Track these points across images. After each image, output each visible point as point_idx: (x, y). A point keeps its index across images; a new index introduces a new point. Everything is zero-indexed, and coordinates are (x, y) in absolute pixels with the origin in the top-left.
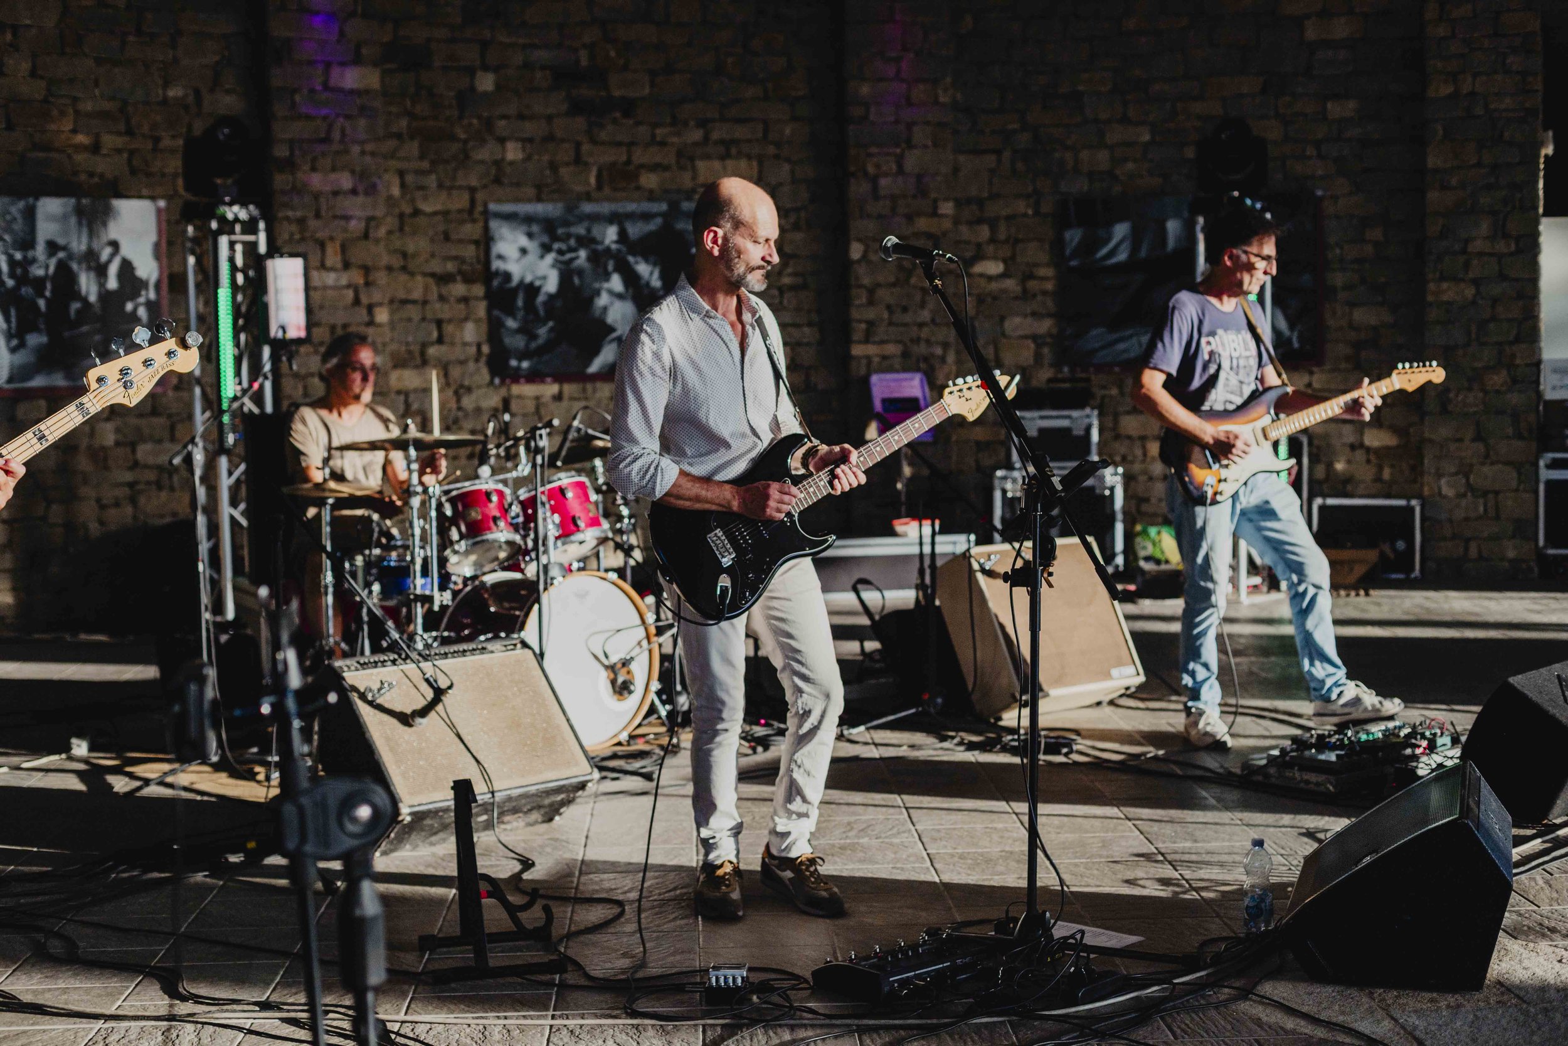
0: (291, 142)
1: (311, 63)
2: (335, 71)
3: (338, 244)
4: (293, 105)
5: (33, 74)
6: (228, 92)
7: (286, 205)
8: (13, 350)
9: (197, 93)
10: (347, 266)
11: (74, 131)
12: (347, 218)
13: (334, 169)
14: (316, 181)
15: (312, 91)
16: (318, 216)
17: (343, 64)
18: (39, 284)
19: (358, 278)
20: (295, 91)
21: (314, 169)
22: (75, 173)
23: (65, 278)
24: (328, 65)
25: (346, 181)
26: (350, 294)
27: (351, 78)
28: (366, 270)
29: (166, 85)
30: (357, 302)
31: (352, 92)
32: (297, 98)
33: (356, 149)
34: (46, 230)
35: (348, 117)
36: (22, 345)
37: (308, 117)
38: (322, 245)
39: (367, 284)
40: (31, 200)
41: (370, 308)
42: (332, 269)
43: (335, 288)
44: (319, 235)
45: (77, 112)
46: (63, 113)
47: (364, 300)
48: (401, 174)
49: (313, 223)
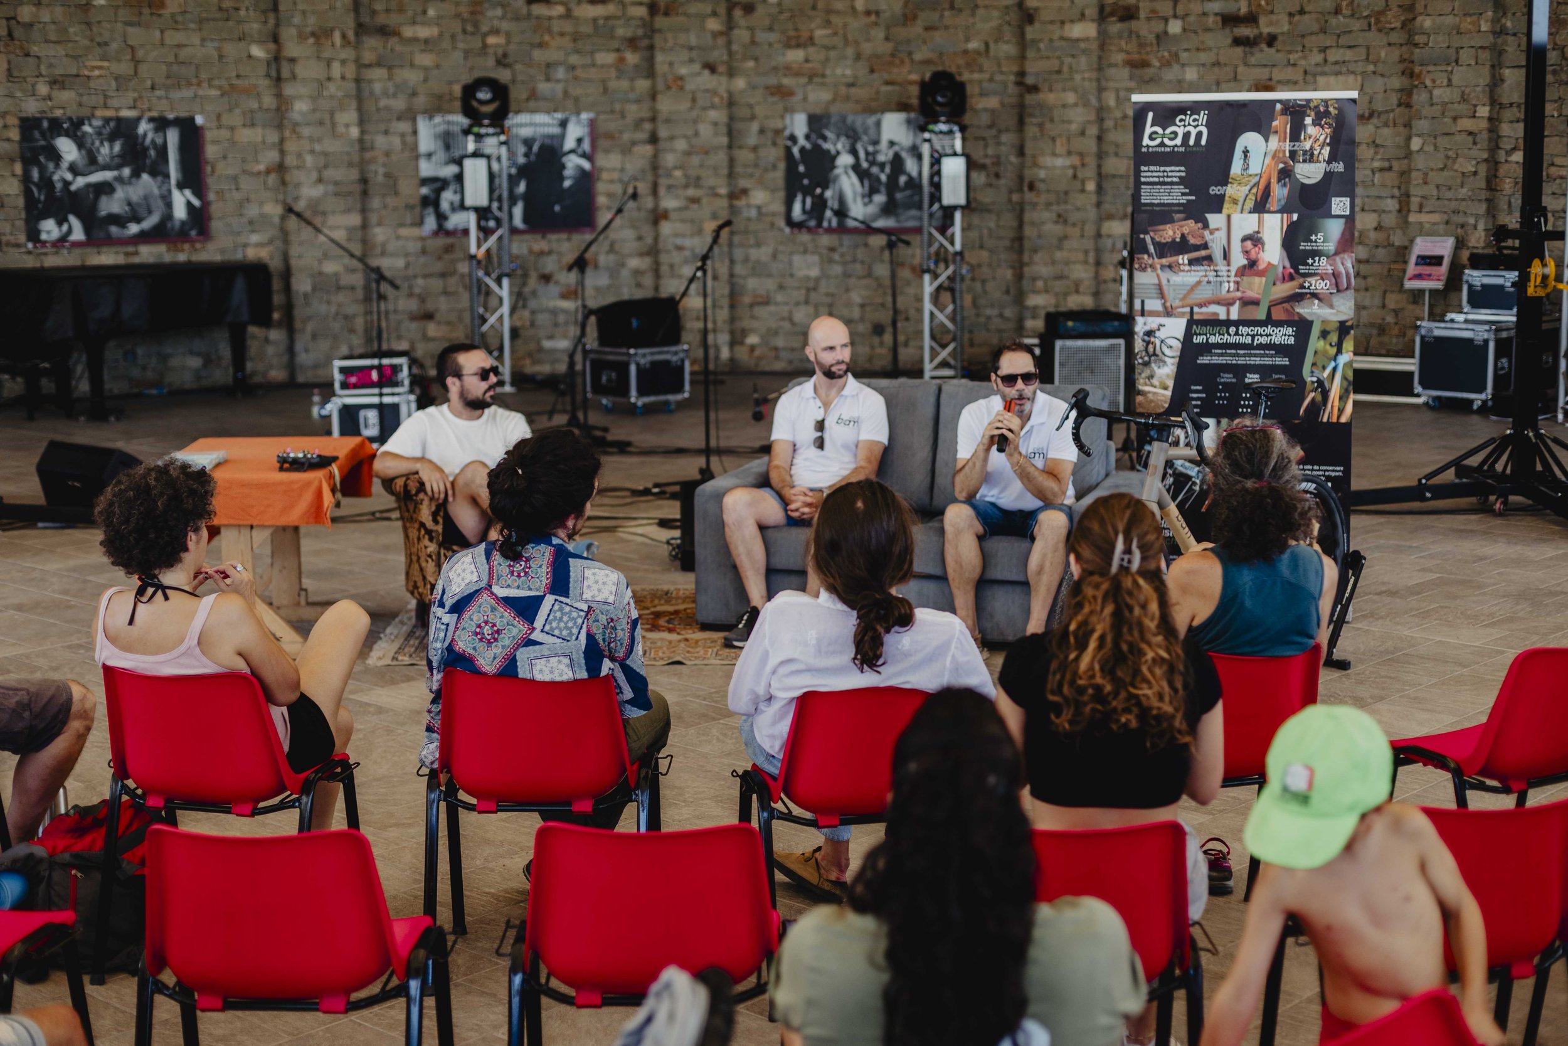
0: (1037, 74)
1: (1052, 22)
2: (1067, 26)
3: (1064, 140)
4: (1039, 50)
5: (887, 39)
6: (1007, 42)
7: (1032, 115)
8: (865, 205)
9: (987, 44)
10: (1069, 153)
11: (910, 72)
12: (1070, 122)
13: (1064, 90)
14: (1050, 98)
15: (1051, 40)
16: (1052, 120)
17: (1072, 21)
18: (882, 166)
19: (1076, 160)
20: (1041, 40)
21: (1051, 90)
22: (909, 97)
23: (897, 163)
24: (1063, 23)
25: (1071, 97)
26: (1070, 172)
27: (1077, 30)
28: (1081, 155)
29: (967, 40)
30: (1075, 177)
31: (1078, 40)
32: (1042, 46)
33: (1078, 77)
34: (887, 134)
35: (1073, 56)
36: (871, 201)
37: (1048, 58)
38: (1053, 139)
39: (1083, 165)
40: (878, 116)
41: (1083, 182)
42: (1060, 156)
43: (1064, 168)
44: (1052, 134)
45: (912, 61)
46: (902, 62)
47: (1079, 175)
48: (1117, 91)
49: (1048, 126)
